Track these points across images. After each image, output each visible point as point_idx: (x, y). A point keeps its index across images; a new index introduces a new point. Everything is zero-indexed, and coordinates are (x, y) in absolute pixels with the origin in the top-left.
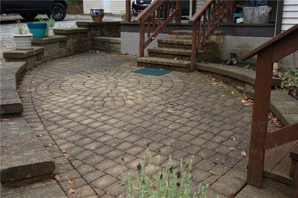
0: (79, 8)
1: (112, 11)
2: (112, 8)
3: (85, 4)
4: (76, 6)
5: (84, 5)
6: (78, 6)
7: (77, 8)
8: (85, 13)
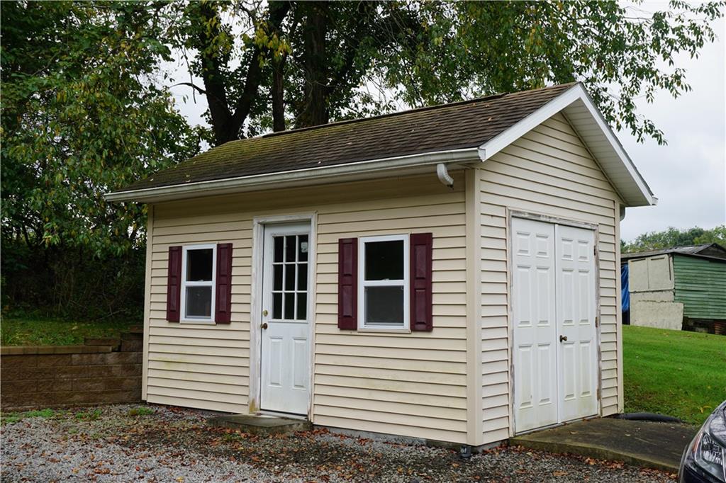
0: (117, 371)
1: (318, 411)
2: (319, 390)
3: (152, 349)
4: (103, 360)
5: (146, 356)
6: (111, 359)
7: (109, 369)
8: (149, 400)
